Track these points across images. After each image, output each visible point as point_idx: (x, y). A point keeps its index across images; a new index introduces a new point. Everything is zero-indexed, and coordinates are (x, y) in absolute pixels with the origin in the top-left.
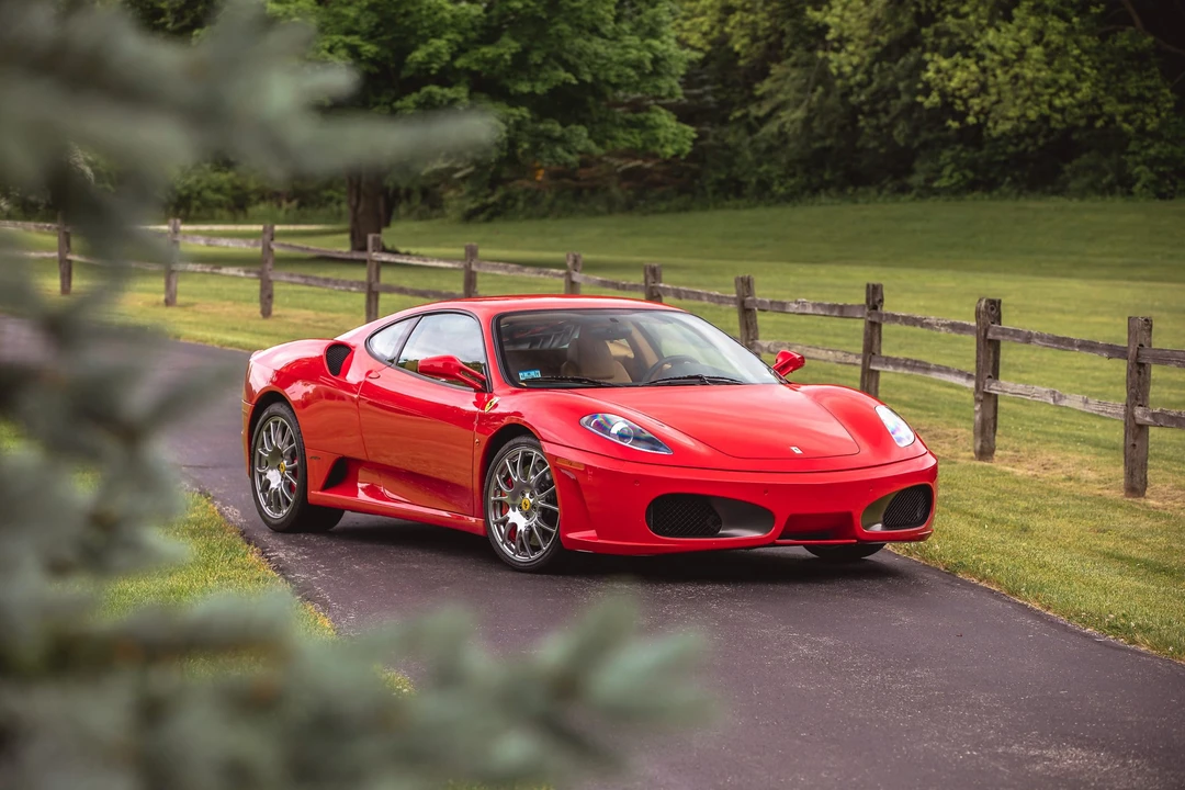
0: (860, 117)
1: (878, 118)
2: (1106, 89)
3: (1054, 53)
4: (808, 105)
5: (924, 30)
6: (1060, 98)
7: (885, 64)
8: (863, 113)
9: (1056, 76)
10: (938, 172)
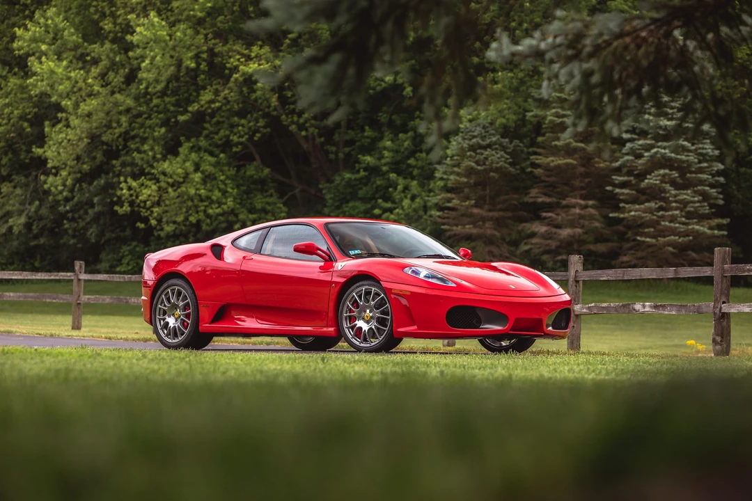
0: (65, 222)
1: (78, 223)
2: (240, 204)
3: (208, 178)
4: (27, 215)
5: (114, 162)
6: (212, 208)
7: (84, 185)
8: (67, 219)
9: (210, 194)
10: (119, 261)
